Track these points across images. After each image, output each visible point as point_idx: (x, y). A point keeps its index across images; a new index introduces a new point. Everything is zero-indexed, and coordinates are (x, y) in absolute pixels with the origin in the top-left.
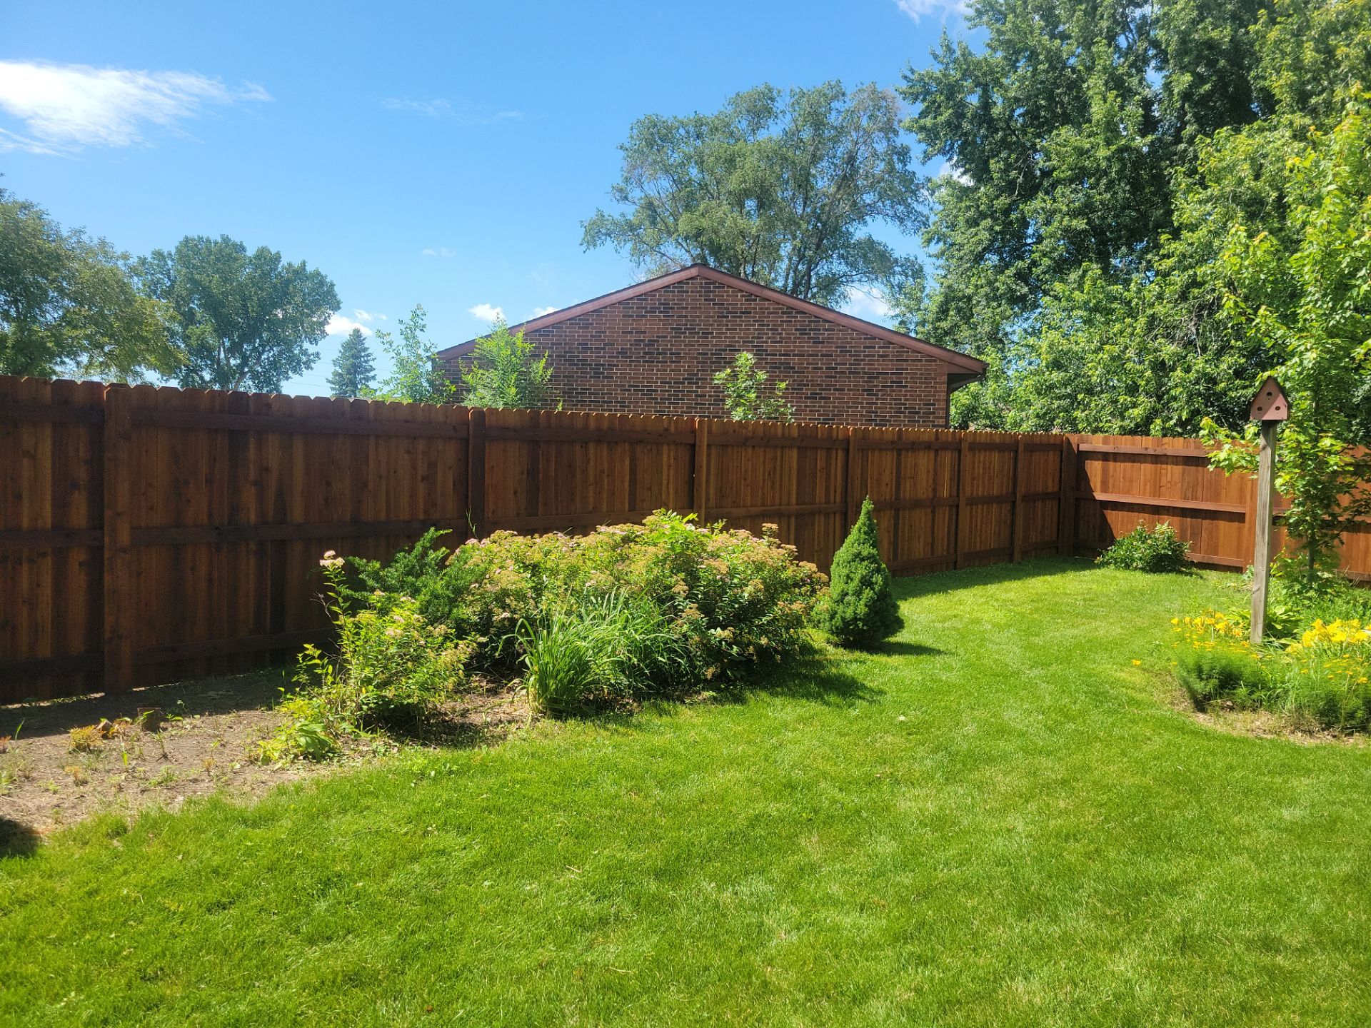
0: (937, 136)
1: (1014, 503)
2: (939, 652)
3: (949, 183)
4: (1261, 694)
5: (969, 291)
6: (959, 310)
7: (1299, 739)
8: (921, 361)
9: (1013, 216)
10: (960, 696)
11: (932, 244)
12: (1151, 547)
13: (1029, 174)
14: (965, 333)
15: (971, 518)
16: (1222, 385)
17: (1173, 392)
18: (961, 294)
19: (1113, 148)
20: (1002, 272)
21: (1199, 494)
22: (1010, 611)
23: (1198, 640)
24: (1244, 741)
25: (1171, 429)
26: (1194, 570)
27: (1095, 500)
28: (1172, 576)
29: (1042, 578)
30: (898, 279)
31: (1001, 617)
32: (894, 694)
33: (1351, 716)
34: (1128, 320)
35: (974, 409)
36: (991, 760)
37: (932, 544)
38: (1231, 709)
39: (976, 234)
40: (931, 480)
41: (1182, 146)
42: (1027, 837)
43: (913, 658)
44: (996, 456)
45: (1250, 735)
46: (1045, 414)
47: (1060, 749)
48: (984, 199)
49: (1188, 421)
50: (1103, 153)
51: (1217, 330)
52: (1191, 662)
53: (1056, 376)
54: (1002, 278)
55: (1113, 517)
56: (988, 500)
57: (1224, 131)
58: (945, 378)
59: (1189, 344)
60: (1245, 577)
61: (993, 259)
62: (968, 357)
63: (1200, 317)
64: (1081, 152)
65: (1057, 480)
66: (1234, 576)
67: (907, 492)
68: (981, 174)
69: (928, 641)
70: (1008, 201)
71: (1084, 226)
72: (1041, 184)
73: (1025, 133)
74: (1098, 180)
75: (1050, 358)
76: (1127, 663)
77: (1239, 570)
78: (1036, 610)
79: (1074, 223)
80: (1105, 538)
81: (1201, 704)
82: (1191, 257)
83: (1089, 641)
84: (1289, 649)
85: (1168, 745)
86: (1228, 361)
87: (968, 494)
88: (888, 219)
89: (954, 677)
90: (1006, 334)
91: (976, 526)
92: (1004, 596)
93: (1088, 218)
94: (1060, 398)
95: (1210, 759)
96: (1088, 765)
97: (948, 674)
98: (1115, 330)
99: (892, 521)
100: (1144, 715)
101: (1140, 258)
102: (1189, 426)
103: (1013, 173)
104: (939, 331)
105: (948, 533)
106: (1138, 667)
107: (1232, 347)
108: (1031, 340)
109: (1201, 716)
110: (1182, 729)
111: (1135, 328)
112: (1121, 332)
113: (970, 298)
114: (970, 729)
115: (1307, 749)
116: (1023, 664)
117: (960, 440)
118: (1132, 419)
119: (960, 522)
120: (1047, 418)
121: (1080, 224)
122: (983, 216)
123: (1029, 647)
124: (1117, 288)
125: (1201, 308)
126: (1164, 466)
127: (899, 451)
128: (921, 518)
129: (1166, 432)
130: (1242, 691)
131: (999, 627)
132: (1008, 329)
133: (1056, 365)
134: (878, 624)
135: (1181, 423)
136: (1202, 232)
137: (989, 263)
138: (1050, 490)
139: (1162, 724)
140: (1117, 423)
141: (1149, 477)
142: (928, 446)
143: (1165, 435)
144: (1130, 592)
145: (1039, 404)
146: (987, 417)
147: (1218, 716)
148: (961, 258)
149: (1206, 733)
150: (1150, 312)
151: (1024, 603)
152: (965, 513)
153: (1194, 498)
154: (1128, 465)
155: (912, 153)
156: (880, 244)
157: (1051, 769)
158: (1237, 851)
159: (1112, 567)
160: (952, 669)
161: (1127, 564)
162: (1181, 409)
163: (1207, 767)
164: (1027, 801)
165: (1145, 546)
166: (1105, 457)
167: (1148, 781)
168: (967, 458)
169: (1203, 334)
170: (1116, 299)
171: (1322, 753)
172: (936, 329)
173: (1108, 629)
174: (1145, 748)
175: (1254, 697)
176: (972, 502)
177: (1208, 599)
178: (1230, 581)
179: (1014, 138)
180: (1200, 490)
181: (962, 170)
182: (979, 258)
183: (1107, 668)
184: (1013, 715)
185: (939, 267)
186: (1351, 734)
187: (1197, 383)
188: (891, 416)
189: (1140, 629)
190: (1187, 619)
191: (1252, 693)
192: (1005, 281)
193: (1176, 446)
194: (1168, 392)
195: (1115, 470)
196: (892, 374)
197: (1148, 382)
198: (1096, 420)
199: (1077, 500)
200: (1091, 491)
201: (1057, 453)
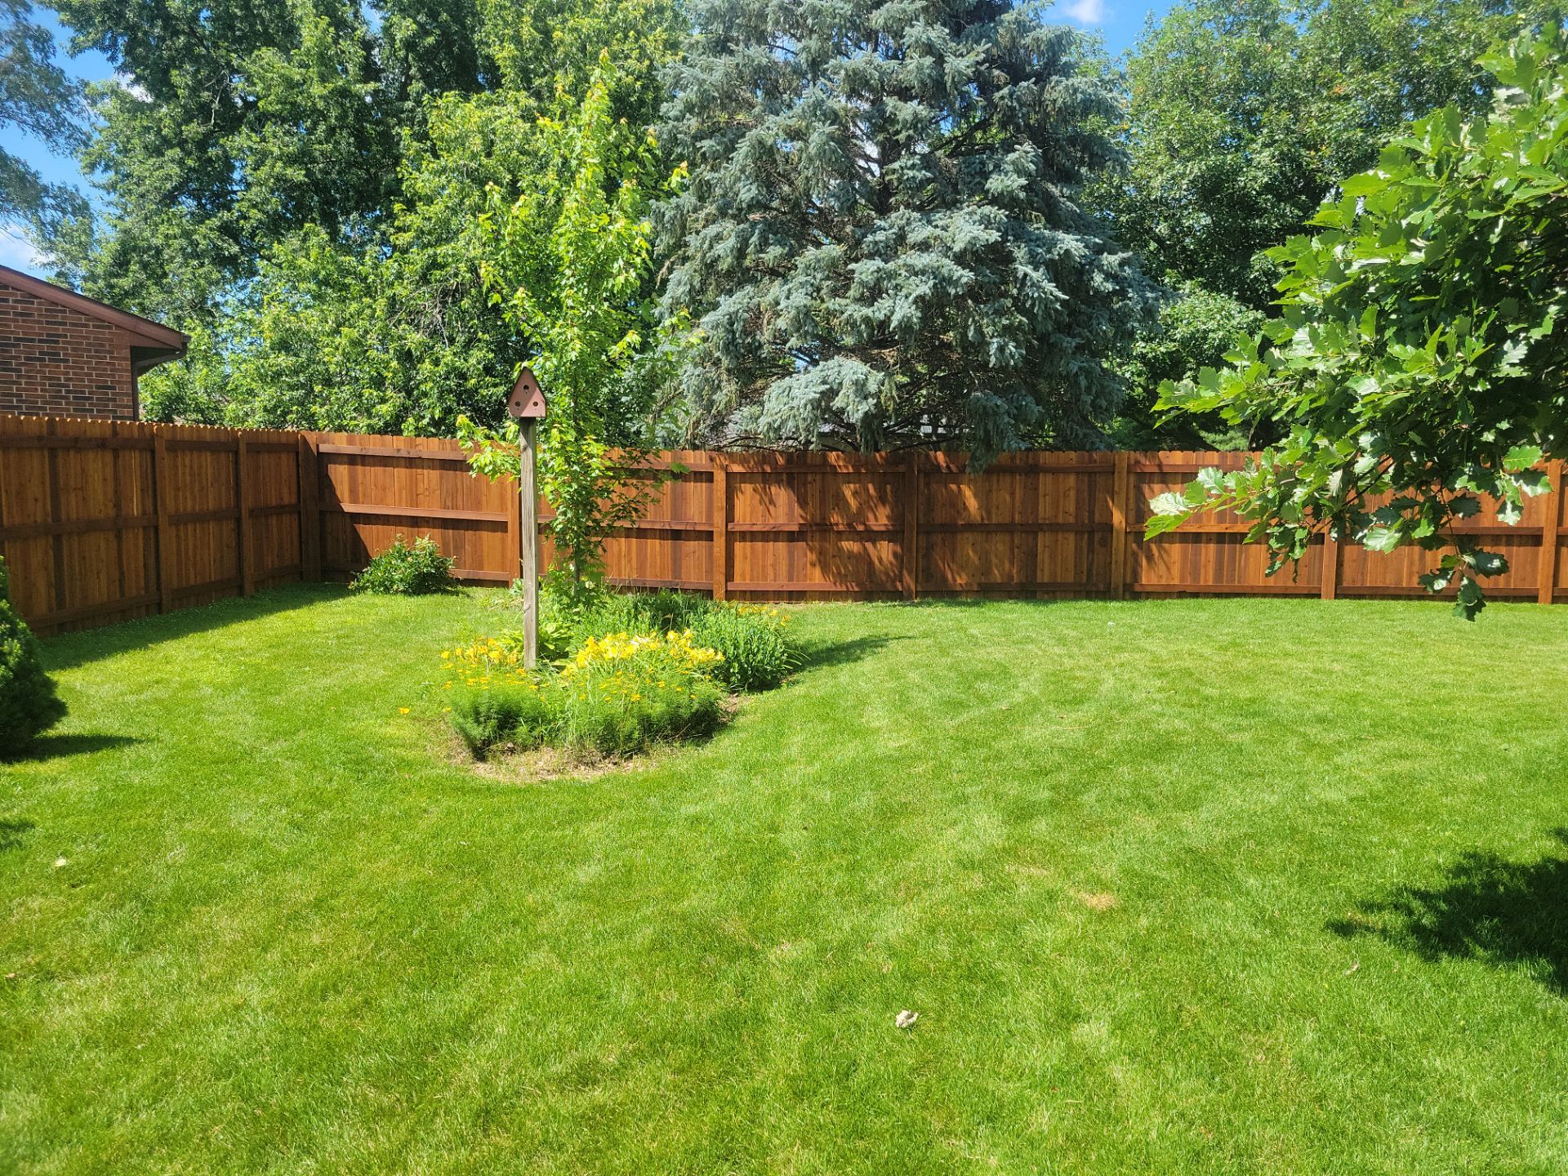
0: (89, 21)
1: (238, 520)
2: (129, 741)
3: (115, 92)
4: (541, 729)
5: (158, 241)
6: (145, 266)
7: (585, 775)
8: (86, 326)
9: (212, 152)
10: (162, 805)
11: (99, 170)
12: (411, 566)
13: (226, 101)
14: (155, 296)
15: (178, 543)
16: (473, 381)
17: (422, 387)
18: (145, 244)
19: (330, 86)
20: (202, 222)
21: (460, 503)
22: (239, 664)
23: (472, 677)
24: (529, 789)
25: (424, 429)
26: (460, 588)
27: (343, 512)
28: (437, 597)
29: (282, 614)
30: (49, 215)
31: (227, 674)
32: (49, 824)
33: (629, 738)
34: (366, 300)
35: (179, 399)
36: (210, 896)
37: (121, 580)
38: (512, 751)
39: (161, 167)
40: (111, 494)
41: (409, 104)
42: (265, 1011)
43: (84, 758)
44: (207, 458)
45: (535, 780)
46: (275, 407)
47: (312, 852)
48: (167, 121)
49: (442, 420)
50: (317, 90)
51: (463, 320)
52: (466, 703)
53: (283, 360)
54: (203, 229)
55: (366, 532)
56: (200, 518)
57: (451, 96)
58: (126, 353)
59: (434, 333)
60: (511, 591)
61: (187, 204)
62: (163, 326)
63: (444, 303)
64: (290, 84)
65: (294, 489)
66: (501, 590)
67: (72, 508)
68: (161, 86)
69: (111, 726)
70: (202, 129)
71: (301, 178)
72: (244, 115)
73: (216, 46)
74: (315, 124)
75: (276, 338)
76: (393, 714)
77: (505, 584)
78: (276, 658)
79: (289, 171)
80: (360, 558)
81: (480, 752)
82: (430, 233)
83: (346, 691)
84: (565, 673)
85: (448, 813)
86: (477, 356)
87: (171, 508)
88: (26, 128)
89: (153, 778)
90: (216, 305)
91: (187, 553)
92: (231, 644)
93: (307, 169)
94: (291, 388)
95: (495, 823)
96: (351, 869)
97: (144, 774)
98: (352, 310)
99: (51, 553)
100: (417, 778)
101: (374, 227)
102: (443, 426)
103: (205, 95)
104: (117, 290)
105: (145, 565)
106: (407, 716)
107: (479, 340)
108: (249, 314)
109: (480, 765)
110: (463, 789)
111: (374, 311)
112: (359, 313)
113: (159, 252)
114: (178, 854)
115: (592, 786)
116: (258, 738)
117: (152, 436)
118: (380, 417)
119: (162, 548)
120: (277, 411)
121: (297, 174)
122: (167, 143)
123: (267, 712)
124: (349, 260)
125: (445, 293)
126: (419, 471)
127: (53, 452)
128: (100, 546)
129: (419, 431)
130: (523, 729)
131: (223, 689)
132: (219, 299)
133: (283, 346)
134: (20, 715)
135: (435, 423)
136: (437, 207)
137: (184, 209)
138: (286, 501)
139: (439, 788)
140: (363, 422)
141: (404, 483)
142: (101, 444)
143: (418, 435)
144: (392, 622)
145: (266, 395)
146: (201, 411)
147: (500, 762)
148: (142, 196)
149: (489, 789)
150: (389, 292)
151: (259, 650)
152: (168, 536)
153: (455, 507)
154: (379, 469)
155: (55, 42)
156: (18, 161)
157: (300, 887)
158: (534, 944)
159: (370, 592)
160: (151, 764)
161: (386, 587)
162: (432, 407)
163: (492, 833)
164: (265, 950)
165: (406, 564)
166: (352, 460)
167: (427, 872)
168: (165, 460)
169: (449, 323)
170: (349, 273)
171: (607, 786)
172: (112, 287)
173: (366, 673)
174: (422, 825)
175: (535, 733)
176: (178, 520)
177: (478, 621)
178: (496, 597)
179: (204, 51)
180: (460, 498)
181: (132, 77)
182: (170, 199)
183: (368, 724)
184: (245, 816)
185: (110, 203)
186: (631, 757)
187: (447, 378)
188: (46, 403)
189: (406, 667)
190: (458, 651)
191: (532, 729)
192: (205, 234)
193: (432, 447)
194: (417, 387)
195: (364, 476)
196: (41, 341)
197: (395, 374)
198: (339, 416)
199: (322, 513)
200: (338, 502)
201: (292, 456)
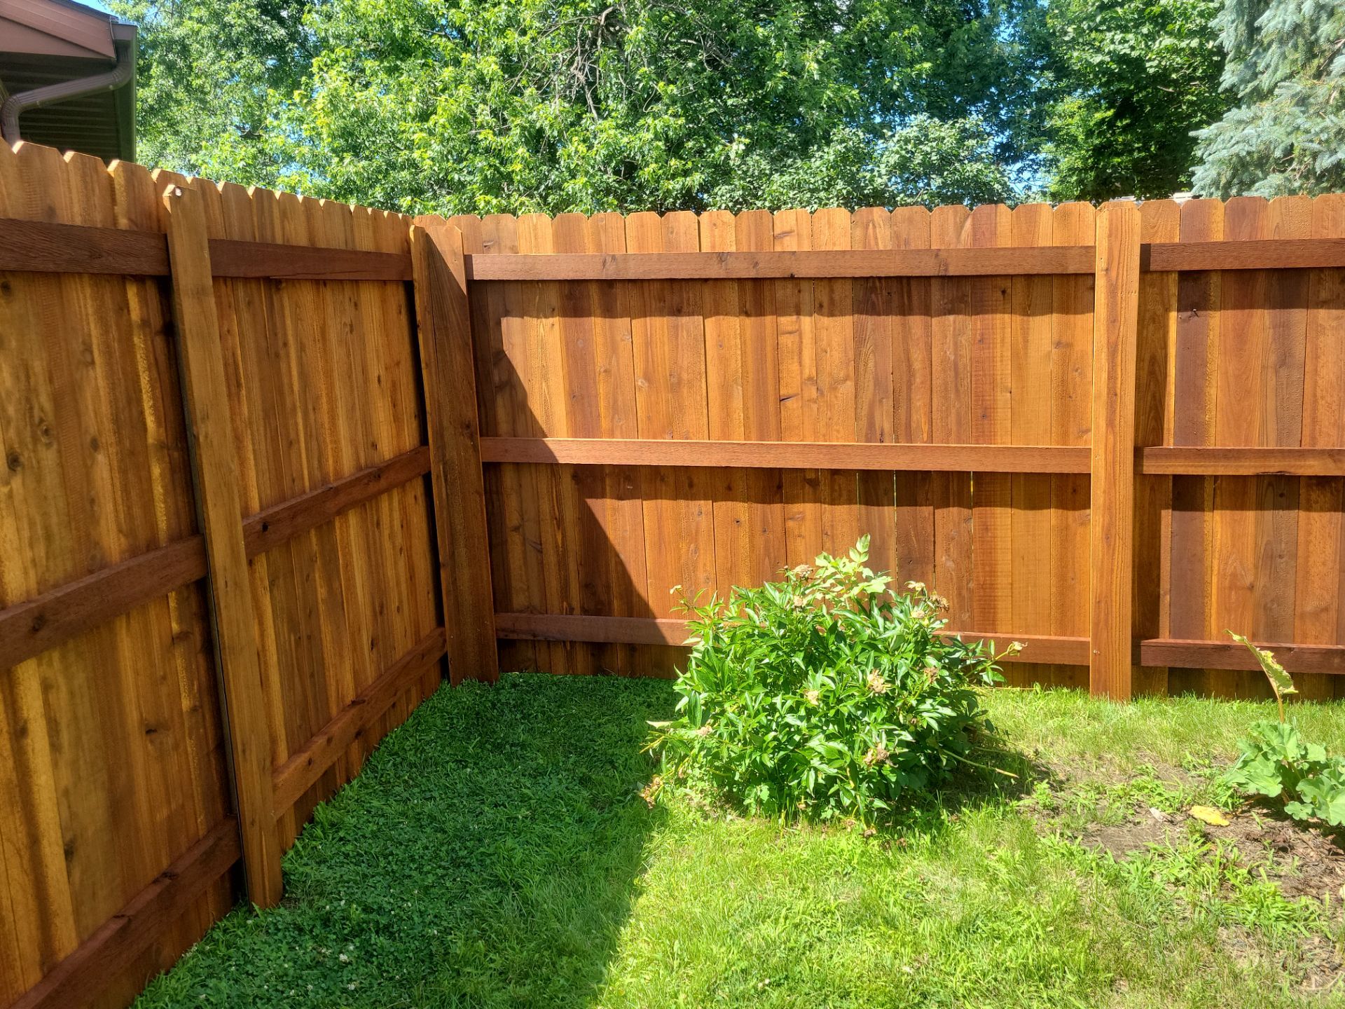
27: (554, 468)
55: (623, 520)
65: (408, 409)
126: (787, 321)
138: (387, 450)
141: (735, 364)
154: (659, 325)
166: (573, 297)
180: (919, 401)
195: (613, 348)
199: (492, 469)
200: (536, 433)
201: (396, 296)
